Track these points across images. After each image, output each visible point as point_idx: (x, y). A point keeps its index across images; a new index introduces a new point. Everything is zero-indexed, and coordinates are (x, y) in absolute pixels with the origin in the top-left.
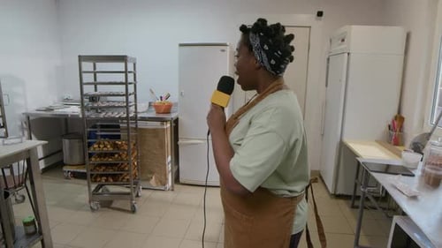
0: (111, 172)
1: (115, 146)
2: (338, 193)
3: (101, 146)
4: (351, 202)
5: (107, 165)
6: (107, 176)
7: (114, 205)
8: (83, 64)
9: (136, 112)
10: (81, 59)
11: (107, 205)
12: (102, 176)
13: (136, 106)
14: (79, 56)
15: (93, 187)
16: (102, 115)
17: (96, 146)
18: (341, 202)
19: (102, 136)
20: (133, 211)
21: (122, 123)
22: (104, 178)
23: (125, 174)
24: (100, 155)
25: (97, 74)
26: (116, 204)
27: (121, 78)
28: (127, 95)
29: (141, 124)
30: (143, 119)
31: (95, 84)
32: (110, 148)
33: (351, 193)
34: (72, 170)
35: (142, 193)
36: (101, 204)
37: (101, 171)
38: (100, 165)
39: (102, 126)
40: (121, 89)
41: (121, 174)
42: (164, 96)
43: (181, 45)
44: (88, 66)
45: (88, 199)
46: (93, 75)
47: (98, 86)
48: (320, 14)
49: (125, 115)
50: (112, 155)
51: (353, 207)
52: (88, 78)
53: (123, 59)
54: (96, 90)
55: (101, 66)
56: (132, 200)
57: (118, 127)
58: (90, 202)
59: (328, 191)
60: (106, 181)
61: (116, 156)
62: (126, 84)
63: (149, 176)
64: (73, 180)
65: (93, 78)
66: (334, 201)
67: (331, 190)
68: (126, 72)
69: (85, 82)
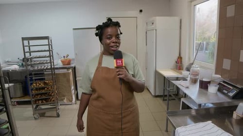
0: (44, 97)
1: (45, 83)
2: (157, 94)
3: (38, 84)
4: (163, 98)
5: (41, 94)
6: (42, 100)
7: (46, 115)
8: (24, 41)
9: (54, 65)
10: (23, 39)
11: (42, 115)
12: (39, 100)
13: (53, 62)
15: (34, 106)
16: (36, 68)
17: (34, 85)
18: (158, 99)
19: (36, 80)
20: (58, 116)
21: (46, 72)
22: (40, 102)
23: (51, 97)
24: (37, 89)
25: (31, 47)
28: (50, 56)
29: (57, 71)
30: (57, 68)
31: (30, 53)
32: (42, 85)
33: (162, 94)
34: (17, 100)
35: (60, 107)
36: (40, 115)
37: (39, 97)
38: (37, 95)
39: (35, 74)
40: (47, 54)
41: (49, 98)
42: (65, 56)
43: (74, 29)
44: (26, 43)
45: (32, 113)
47: (31, 53)
48: (141, 11)
49: (49, 67)
50: (43, 88)
51: (164, 100)
53: (47, 38)
54: (30, 55)
55: (32, 42)
56: (57, 111)
57: (43, 74)
58: (34, 115)
60: (42, 102)
61: (46, 89)
62: (49, 51)
64: (18, 106)
65: (28, 49)
66: (155, 99)
67: (153, 94)
68: (49, 45)
69: (26, 51)
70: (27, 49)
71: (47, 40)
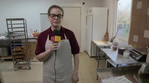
0: (21, 57)
1: (22, 48)
3: (17, 49)
5: (19, 55)
6: (20, 58)
7: (22, 68)
8: (8, 21)
9: (27, 37)
10: (7, 20)
11: (20, 68)
12: (18, 59)
13: (27, 35)
14: (7, 19)
15: (15, 62)
16: (16, 38)
17: (15, 49)
19: (16, 46)
20: (30, 69)
21: (22, 41)
22: (18, 60)
23: (26, 57)
24: (16, 52)
25: (12, 25)
26: (23, 67)
27: (22, 26)
28: (25, 31)
29: (29, 41)
30: (30, 39)
31: (12, 28)
32: (20, 49)
33: (95, 56)
34: (4, 59)
35: (32, 63)
36: (18, 68)
37: (17, 57)
38: (17, 55)
39: (16, 42)
40: (23, 29)
41: (24, 58)
42: (35, 31)
43: (41, 14)
45: (13, 67)
46: (11, 25)
47: (13, 29)
48: (84, 3)
49: (24, 38)
50: (20, 51)
51: (96, 59)
54: (12, 30)
55: (13, 22)
56: (29, 65)
57: (21, 42)
58: (14, 68)
60: (20, 60)
61: (22, 52)
62: (24, 27)
63: (33, 57)
64: (5, 62)
68: (24, 24)
69: (9, 28)
70: (10, 26)
71: (23, 21)
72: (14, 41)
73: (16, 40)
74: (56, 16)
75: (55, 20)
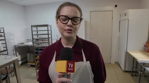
2: (126, 70)
4: (131, 74)
8: (33, 28)
10: (32, 26)
13: (52, 42)
14: (31, 26)
15: (38, 71)
17: (38, 57)
18: (127, 73)
27: (46, 32)
28: (48, 38)
31: (38, 35)
33: (131, 70)
34: (30, 64)
44: (35, 29)
46: (36, 32)
48: (116, 6)
51: (132, 75)
52: (35, 33)
53: (47, 26)
54: (38, 37)
55: (39, 28)
58: (37, 76)
59: (122, 70)
62: (48, 34)
64: (31, 68)
65: (37, 33)
66: (125, 73)
67: (123, 69)
68: (48, 30)
69: (33, 34)
71: (47, 27)
72: (39, 48)
73: (40, 47)
74: (69, 19)
75: (68, 26)
